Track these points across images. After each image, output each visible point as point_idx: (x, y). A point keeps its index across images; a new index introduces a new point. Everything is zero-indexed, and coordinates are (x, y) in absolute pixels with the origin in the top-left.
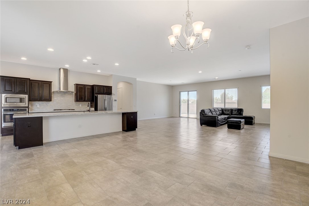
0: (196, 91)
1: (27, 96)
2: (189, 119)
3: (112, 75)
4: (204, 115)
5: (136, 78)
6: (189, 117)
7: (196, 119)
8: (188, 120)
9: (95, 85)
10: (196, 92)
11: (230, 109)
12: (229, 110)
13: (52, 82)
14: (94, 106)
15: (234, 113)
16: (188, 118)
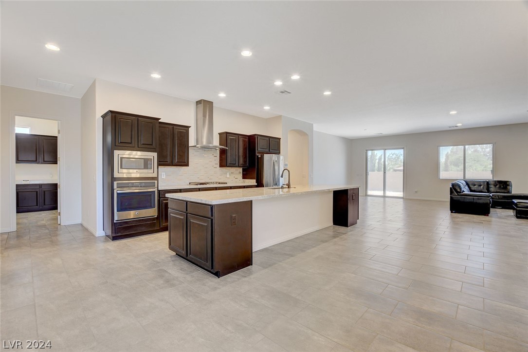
0: (403, 148)
1: (155, 154)
2: (387, 199)
3: (280, 116)
4: (460, 192)
5: (312, 124)
6: (386, 195)
7: (402, 200)
8: (384, 201)
9: (255, 135)
10: (403, 150)
11: (484, 182)
12: (482, 184)
13: (190, 127)
14: (255, 176)
15: (492, 189)
16: (384, 197)
